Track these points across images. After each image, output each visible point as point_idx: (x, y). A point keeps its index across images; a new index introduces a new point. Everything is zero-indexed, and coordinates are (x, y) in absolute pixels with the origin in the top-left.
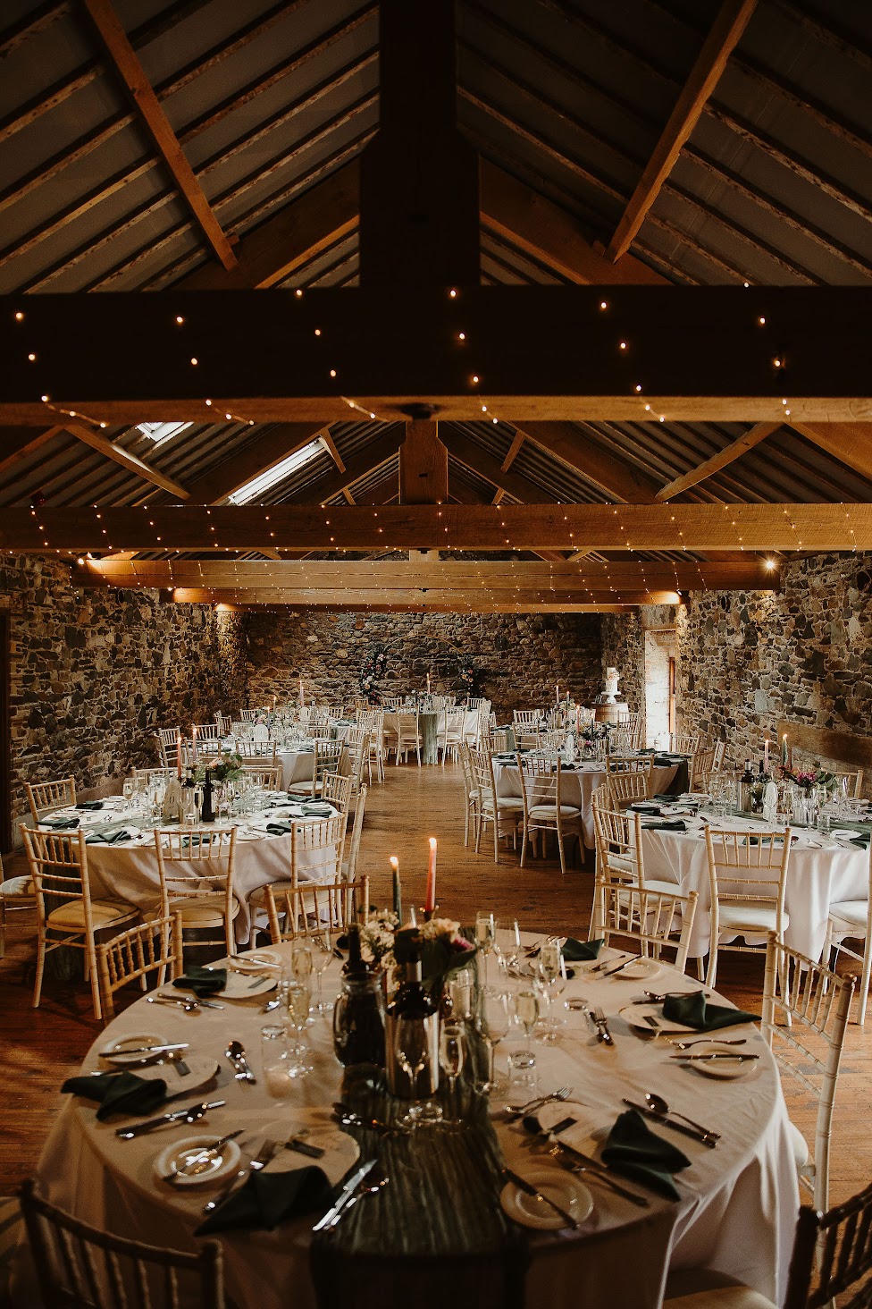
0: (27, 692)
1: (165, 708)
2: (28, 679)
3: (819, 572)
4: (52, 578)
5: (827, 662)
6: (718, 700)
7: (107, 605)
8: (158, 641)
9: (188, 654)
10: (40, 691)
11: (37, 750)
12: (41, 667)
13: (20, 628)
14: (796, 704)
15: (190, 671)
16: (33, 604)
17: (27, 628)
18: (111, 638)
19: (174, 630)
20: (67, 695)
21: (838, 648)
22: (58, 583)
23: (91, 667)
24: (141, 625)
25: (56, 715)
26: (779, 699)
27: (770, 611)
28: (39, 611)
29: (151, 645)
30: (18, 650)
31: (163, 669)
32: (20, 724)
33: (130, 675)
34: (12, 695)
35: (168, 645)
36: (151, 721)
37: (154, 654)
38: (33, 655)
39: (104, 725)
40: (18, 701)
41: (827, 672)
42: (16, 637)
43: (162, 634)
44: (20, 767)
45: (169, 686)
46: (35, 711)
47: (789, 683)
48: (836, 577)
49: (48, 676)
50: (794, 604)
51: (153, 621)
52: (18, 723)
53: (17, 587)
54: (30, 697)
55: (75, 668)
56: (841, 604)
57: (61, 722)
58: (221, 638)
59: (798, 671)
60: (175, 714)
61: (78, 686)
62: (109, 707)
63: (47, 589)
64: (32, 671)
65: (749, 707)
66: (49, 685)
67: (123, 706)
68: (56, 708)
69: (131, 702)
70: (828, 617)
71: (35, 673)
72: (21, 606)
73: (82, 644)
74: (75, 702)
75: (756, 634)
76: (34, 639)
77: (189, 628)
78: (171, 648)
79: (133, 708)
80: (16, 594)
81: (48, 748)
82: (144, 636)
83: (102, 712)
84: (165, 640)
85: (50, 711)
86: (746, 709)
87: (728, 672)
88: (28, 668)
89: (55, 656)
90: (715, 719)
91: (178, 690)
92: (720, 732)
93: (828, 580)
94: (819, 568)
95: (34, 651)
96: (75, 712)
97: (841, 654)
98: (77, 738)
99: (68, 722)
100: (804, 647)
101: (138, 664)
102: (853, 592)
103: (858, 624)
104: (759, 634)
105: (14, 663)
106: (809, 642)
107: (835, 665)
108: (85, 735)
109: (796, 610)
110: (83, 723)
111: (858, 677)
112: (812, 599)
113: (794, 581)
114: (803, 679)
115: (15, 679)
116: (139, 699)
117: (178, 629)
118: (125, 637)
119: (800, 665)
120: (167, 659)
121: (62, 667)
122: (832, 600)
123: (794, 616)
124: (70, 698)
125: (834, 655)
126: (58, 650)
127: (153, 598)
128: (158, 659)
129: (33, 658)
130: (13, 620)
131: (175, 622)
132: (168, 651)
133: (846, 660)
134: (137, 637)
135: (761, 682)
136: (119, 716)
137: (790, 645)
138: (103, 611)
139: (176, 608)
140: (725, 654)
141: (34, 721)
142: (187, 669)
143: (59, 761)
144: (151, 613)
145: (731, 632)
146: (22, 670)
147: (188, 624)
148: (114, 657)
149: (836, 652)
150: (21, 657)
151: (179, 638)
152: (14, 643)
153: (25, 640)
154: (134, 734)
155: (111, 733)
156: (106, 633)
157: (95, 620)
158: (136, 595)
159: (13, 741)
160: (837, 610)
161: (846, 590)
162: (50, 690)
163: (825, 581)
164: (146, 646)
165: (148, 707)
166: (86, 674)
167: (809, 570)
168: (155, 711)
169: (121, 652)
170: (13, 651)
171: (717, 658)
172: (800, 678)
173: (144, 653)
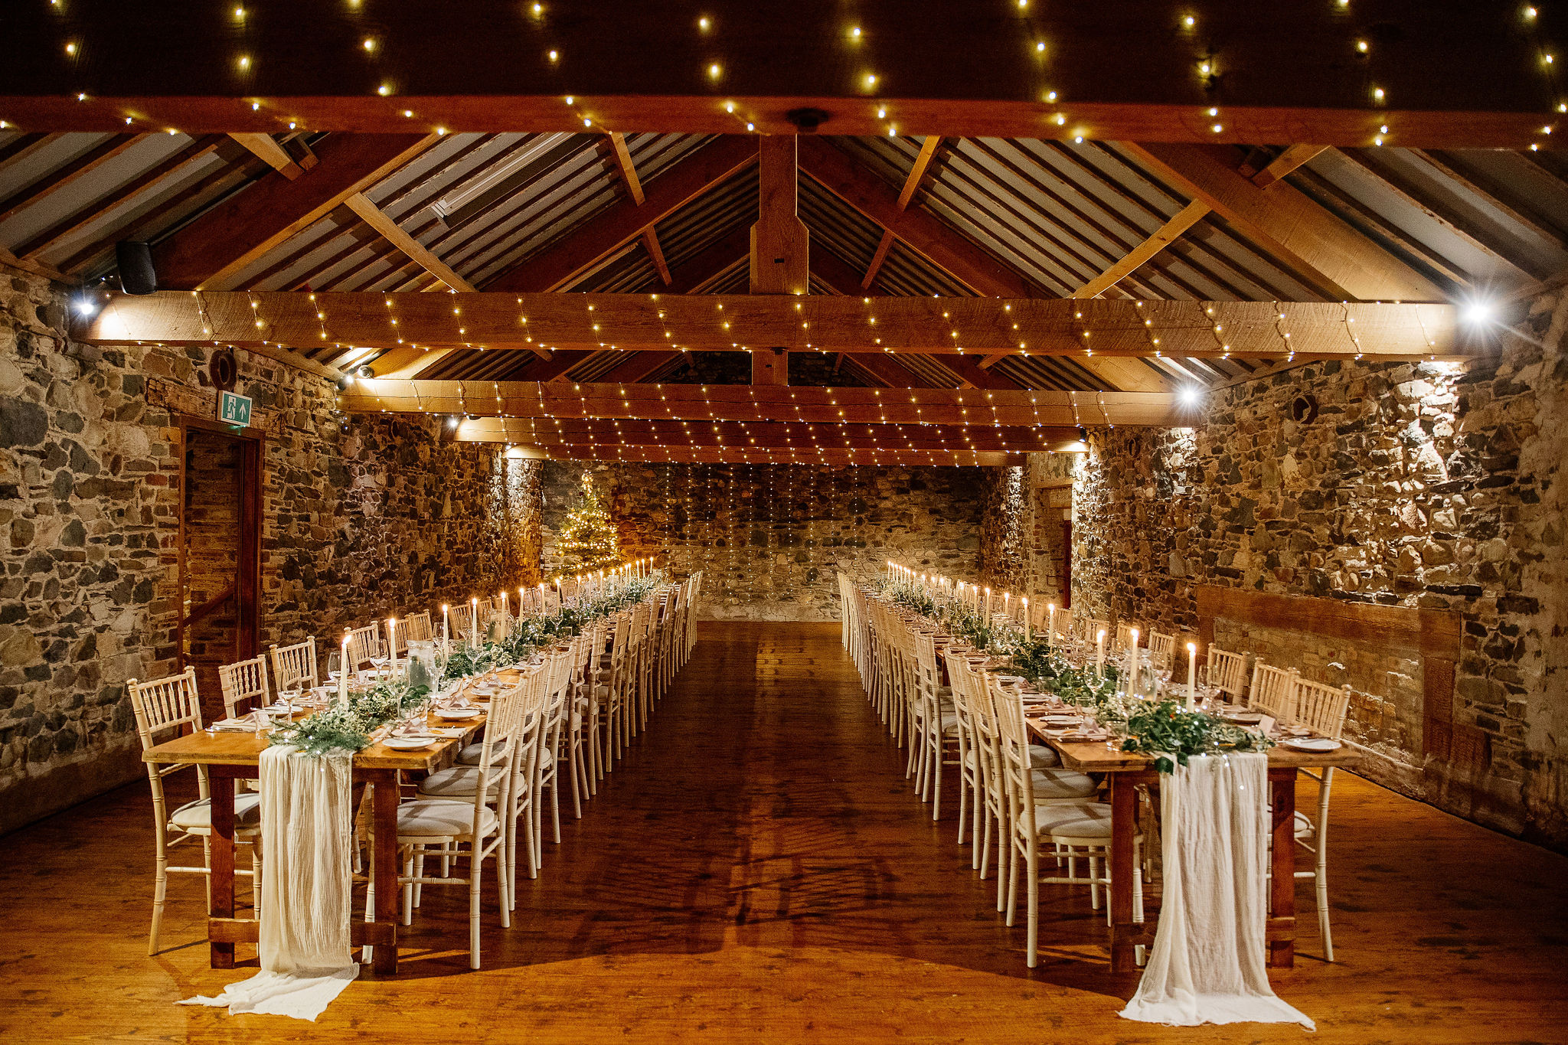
0: (282, 536)
1: (445, 571)
2: (283, 519)
3: (1247, 403)
4: (314, 399)
5: (1257, 511)
6: (1124, 566)
7: (378, 438)
8: (437, 488)
9: (472, 508)
10: (299, 535)
11: (294, 607)
12: (299, 507)
13: (276, 455)
14: (1219, 564)
15: (474, 529)
16: (292, 428)
17: (284, 457)
18: (382, 478)
19: (456, 477)
20: (329, 543)
21: (1271, 493)
22: (321, 405)
23: (358, 513)
24: (417, 466)
25: (315, 566)
26: (1200, 559)
27: (1188, 454)
28: (297, 436)
29: (429, 493)
30: (273, 482)
31: (443, 524)
32: (273, 573)
33: (403, 526)
34: (265, 536)
35: (448, 494)
36: (427, 586)
37: (433, 505)
38: (289, 490)
39: (372, 585)
40: (272, 544)
41: (1256, 523)
42: (273, 468)
43: (442, 480)
44: (272, 625)
45: (450, 545)
46: (291, 560)
47: (1211, 540)
48: (1269, 408)
49: (307, 518)
50: (1218, 444)
51: (432, 463)
52: (271, 572)
53: (273, 406)
54: (284, 542)
55: (339, 511)
56: (1274, 440)
57: (321, 576)
58: (511, 492)
59: (1221, 525)
60: (455, 580)
61: (343, 534)
62: (378, 564)
63: (308, 412)
64: (288, 511)
65: (1161, 572)
66: (308, 529)
67: (394, 566)
68: (316, 558)
69: (404, 559)
70: (1259, 457)
71: (292, 513)
72: (277, 429)
73: (349, 483)
74: (339, 553)
75: (1171, 483)
76: (291, 471)
77: (473, 476)
78: (453, 498)
79: (407, 569)
80: (272, 414)
81: (305, 605)
82: (421, 481)
83: (370, 569)
84: (446, 488)
85: (308, 560)
86: (1158, 575)
87: (1136, 531)
88: (284, 506)
89: (315, 495)
90: (1120, 590)
91: (459, 551)
92: (1125, 605)
93: (1259, 411)
94: (1248, 397)
95: (291, 486)
96: (338, 564)
97: (1274, 499)
98: (339, 597)
99: (330, 577)
100: (1228, 495)
101: (413, 514)
102: (1289, 426)
103: (1294, 461)
104: (1175, 482)
105: (267, 499)
106: (1236, 488)
107: (1267, 514)
108: (349, 595)
109: (1220, 451)
110: (346, 580)
111: (1294, 526)
112: (1239, 435)
113: (1218, 415)
114: (1228, 533)
115: (268, 517)
116: (413, 558)
117: (461, 476)
118: (398, 479)
119: (1224, 516)
120: (447, 511)
121: (324, 509)
122: (1263, 435)
123: (1217, 458)
124: (332, 548)
125: (1266, 502)
126: (321, 487)
127: (432, 434)
128: (437, 510)
129: (290, 495)
130: (268, 445)
131: (458, 467)
132: (448, 502)
133: (1279, 507)
134: (413, 481)
135: (1178, 539)
136: (389, 575)
137: (1213, 493)
138: (374, 446)
139: (459, 449)
140: (1133, 510)
141: (289, 571)
142: (470, 527)
143: (317, 624)
144: (429, 453)
145: (1141, 483)
146: (278, 507)
147: (473, 471)
148: (385, 503)
149: (1268, 498)
150: (276, 491)
151: (462, 487)
152: (268, 474)
153: (282, 471)
154: (407, 599)
155: (381, 596)
156: (376, 472)
157: (364, 456)
158: (412, 428)
159: (264, 594)
160: (1269, 447)
161: (1281, 423)
162: (309, 535)
163: (1255, 413)
164: (423, 493)
165: (424, 567)
166: (352, 520)
167: (1236, 401)
168: (433, 575)
169: (394, 497)
170: (267, 483)
171: (1124, 516)
172: (1224, 532)
173: (421, 502)
